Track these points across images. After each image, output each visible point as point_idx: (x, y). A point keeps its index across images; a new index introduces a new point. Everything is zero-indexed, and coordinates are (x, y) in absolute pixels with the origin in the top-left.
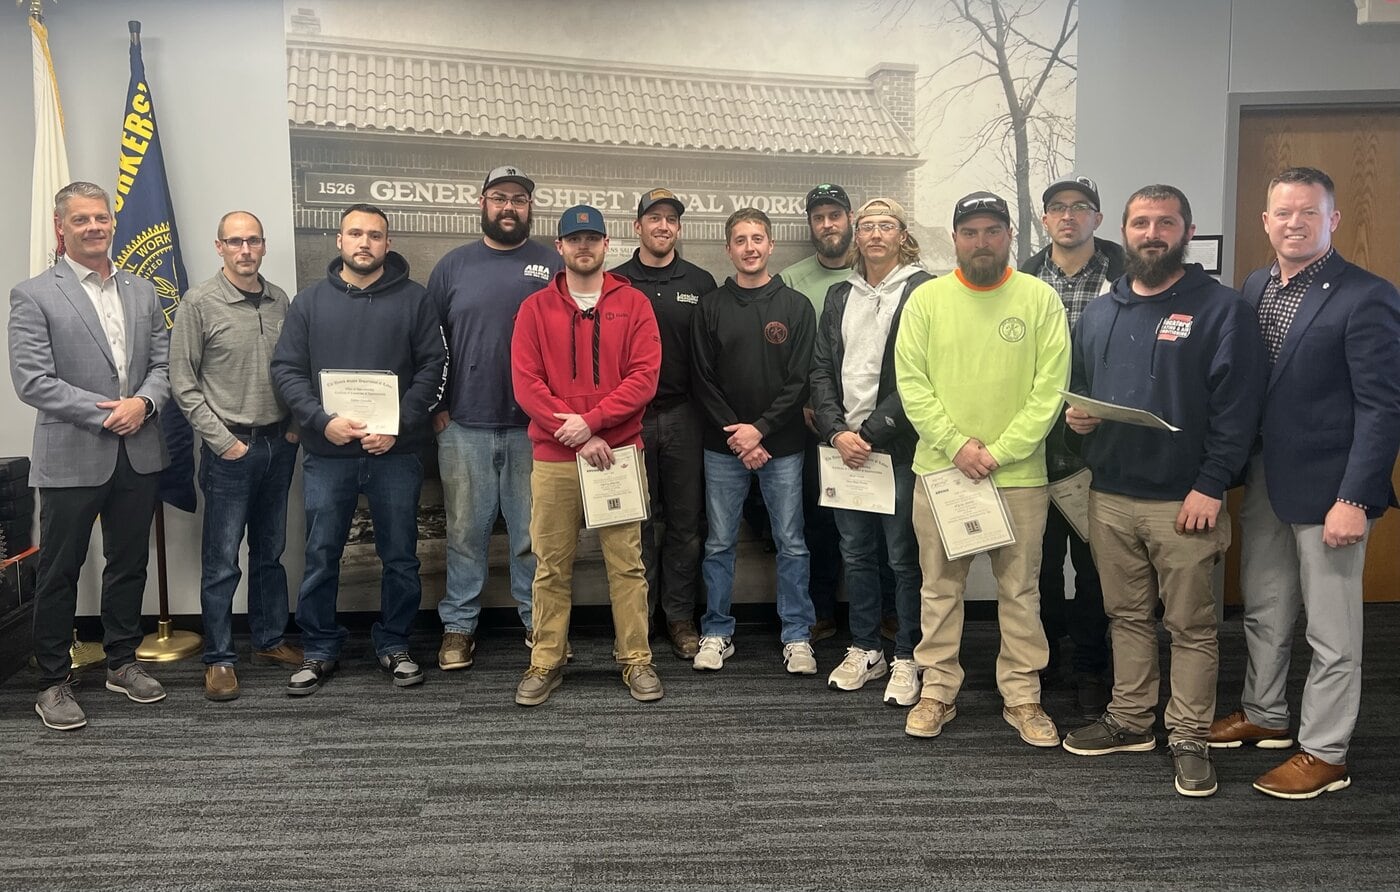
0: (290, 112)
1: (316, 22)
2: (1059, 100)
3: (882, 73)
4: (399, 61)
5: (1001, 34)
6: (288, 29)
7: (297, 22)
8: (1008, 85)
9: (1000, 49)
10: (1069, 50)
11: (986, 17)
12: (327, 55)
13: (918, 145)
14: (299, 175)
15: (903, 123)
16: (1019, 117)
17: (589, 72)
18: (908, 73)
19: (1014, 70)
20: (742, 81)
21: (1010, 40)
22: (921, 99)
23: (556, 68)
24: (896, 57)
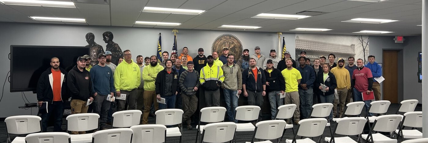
0: (295, 47)
1: (299, 37)
2: (367, 49)
3: (352, 45)
4: (307, 42)
5: (362, 42)
6: (296, 38)
7: (297, 37)
8: (363, 47)
9: (362, 43)
10: (368, 43)
11: (361, 40)
12: (299, 41)
13: (355, 53)
14: (296, 54)
15: (354, 50)
16: (364, 50)
17: (325, 44)
18: (354, 45)
19: (364, 46)
20: (339, 45)
21: (363, 42)
22: (356, 48)
23: (322, 43)
24: (353, 43)
